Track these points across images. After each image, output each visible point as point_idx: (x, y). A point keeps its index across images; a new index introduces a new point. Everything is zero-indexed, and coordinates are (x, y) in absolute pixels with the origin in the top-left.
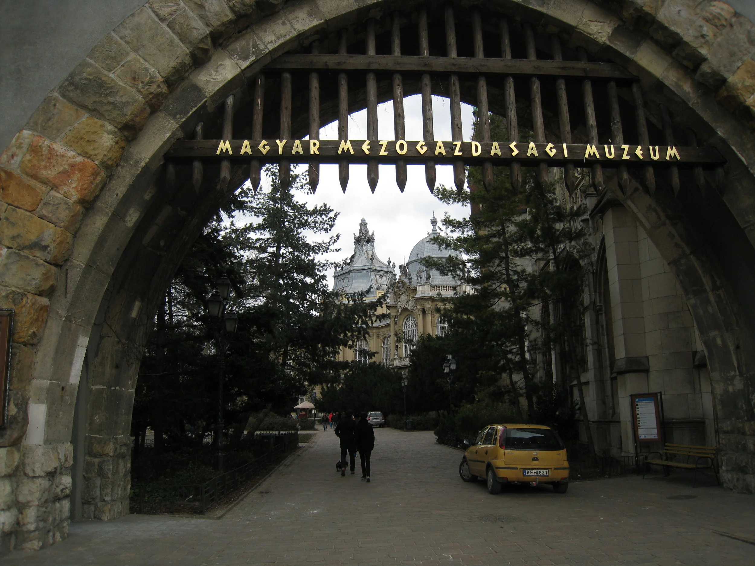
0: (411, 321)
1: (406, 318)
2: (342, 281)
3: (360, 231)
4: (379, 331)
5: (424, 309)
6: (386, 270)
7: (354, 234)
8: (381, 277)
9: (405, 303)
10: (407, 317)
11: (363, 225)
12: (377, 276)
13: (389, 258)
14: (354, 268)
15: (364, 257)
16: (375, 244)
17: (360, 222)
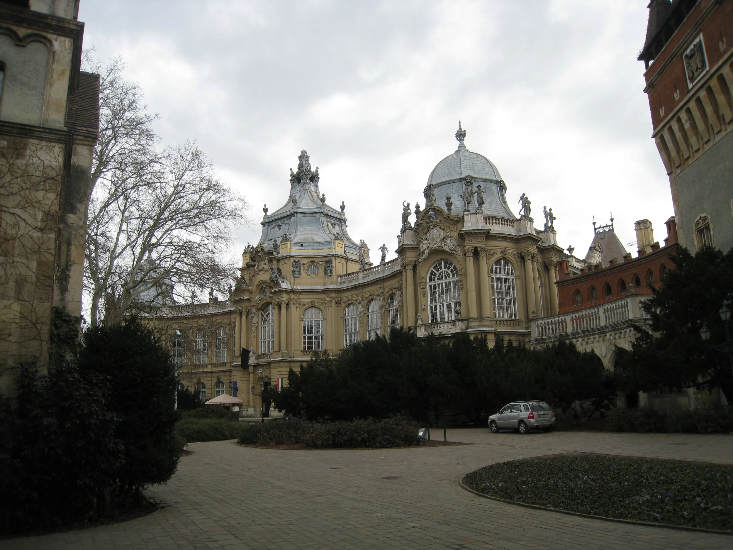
0: (443, 270)
1: (434, 265)
2: (277, 228)
3: (300, 166)
4: (339, 295)
5: (476, 249)
6: (339, 217)
7: (291, 169)
8: (334, 225)
9: (438, 240)
10: (436, 263)
11: (304, 158)
12: (329, 224)
13: (343, 202)
14: (299, 210)
15: (308, 198)
16: (319, 184)
17: (300, 154)
